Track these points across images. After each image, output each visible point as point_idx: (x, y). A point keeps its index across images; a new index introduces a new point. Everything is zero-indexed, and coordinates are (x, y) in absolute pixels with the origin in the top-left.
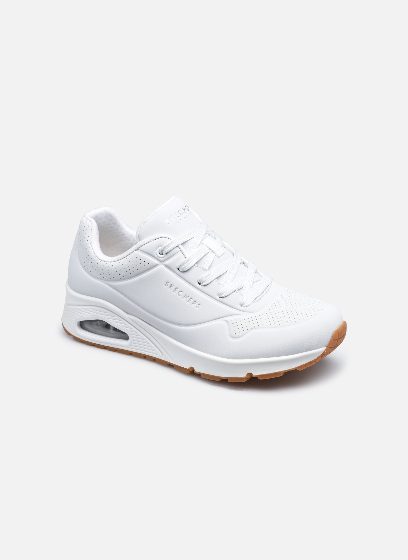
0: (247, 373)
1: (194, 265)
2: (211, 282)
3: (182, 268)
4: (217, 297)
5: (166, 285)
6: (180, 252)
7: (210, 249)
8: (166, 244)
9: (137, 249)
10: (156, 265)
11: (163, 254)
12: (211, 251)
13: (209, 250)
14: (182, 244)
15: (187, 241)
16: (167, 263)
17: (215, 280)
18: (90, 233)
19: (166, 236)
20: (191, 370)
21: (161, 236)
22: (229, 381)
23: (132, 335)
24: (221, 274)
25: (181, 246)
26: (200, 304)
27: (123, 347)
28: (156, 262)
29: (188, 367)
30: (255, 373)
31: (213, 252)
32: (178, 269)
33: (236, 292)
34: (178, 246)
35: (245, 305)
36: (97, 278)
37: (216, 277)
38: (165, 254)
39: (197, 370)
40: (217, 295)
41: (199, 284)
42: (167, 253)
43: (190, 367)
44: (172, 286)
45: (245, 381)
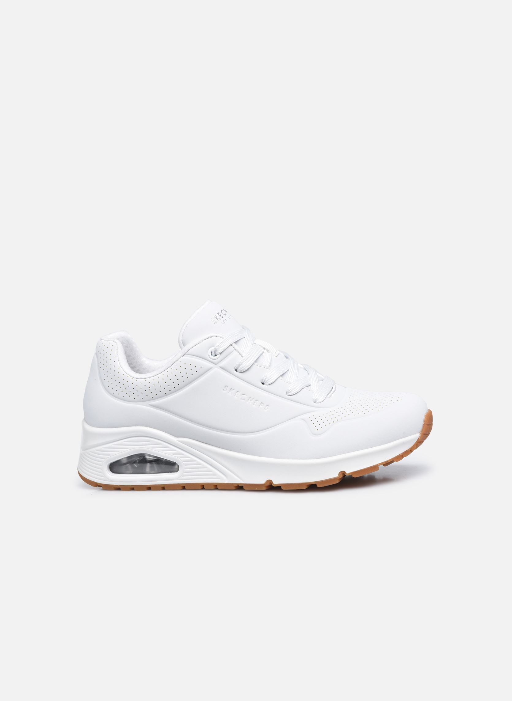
0: (340, 471)
1: (253, 364)
2: (276, 380)
3: (240, 369)
4: (286, 396)
5: (225, 389)
6: (235, 350)
7: (264, 348)
8: (217, 344)
9: (184, 354)
10: (210, 369)
11: (217, 355)
12: (265, 350)
13: (263, 350)
14: (235, 343)
15: (239, 340)
16: (222, 364)
17: (279, 377)
18: (116, 353)
19: (216, 335)
20: (268, 484)
21: (211, 335)
22: (318, 486)
23: (184, 462)
24: (284, 372)
25: (234, 345)
26: (268, 406)
27: (172, 481)
28: (210, 365)
29: (263, 482)
30: (349, 471)
31: (268, 351)
32: (236, 370)
33: (305, 388)
34: (231, 345)
35: (319, 401)
36: (134, 401)
37: (280, 375)
38: (219, 354)
39: (276, 482)
40: (286, 394)
41: (263, 384)
42: (221, 353)
43: (267, 481)
44: (232, 389)
45: (338, 482)
